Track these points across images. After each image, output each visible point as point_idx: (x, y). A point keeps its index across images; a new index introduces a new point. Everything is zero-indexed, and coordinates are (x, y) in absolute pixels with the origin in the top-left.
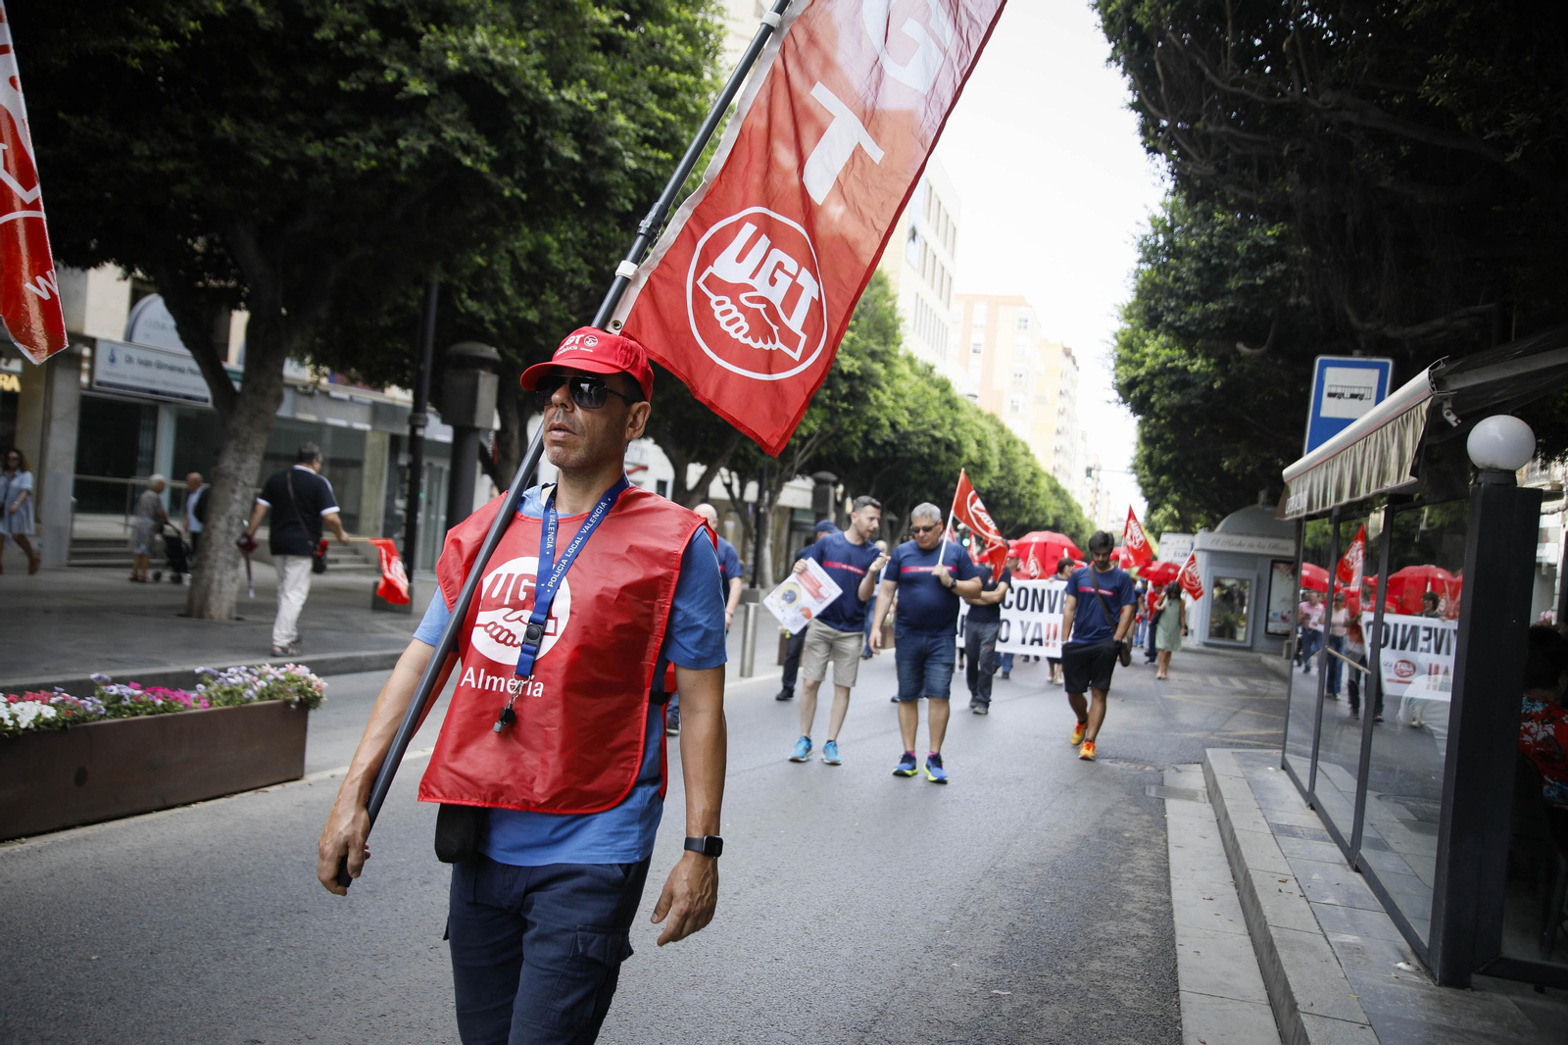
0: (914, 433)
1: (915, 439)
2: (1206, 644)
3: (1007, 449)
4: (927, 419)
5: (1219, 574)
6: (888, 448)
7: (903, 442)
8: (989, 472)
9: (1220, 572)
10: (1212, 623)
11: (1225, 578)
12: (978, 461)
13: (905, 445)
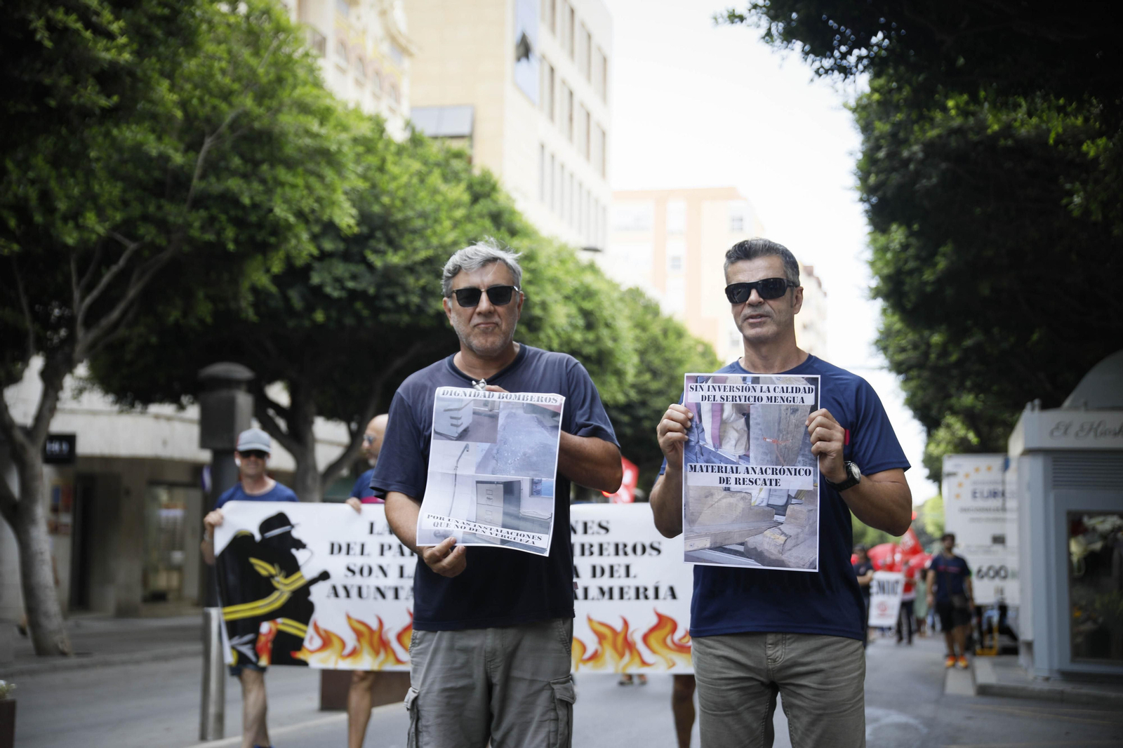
0: (411, 269)
1: (410, 281)
2: (1067, 676)
3: (664, 343)
4: (435, 241)
5: (1077, 506)
6: (359, 305)
7: (388, 290)
8: (619, 374)
9: (1080, 500)
10: (1075, 622)
11: (1092, 515)
12: (589, 350)
13: (392, 297)
